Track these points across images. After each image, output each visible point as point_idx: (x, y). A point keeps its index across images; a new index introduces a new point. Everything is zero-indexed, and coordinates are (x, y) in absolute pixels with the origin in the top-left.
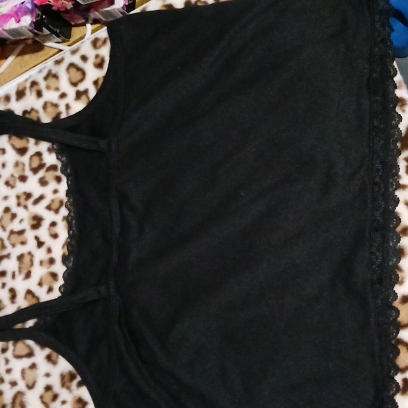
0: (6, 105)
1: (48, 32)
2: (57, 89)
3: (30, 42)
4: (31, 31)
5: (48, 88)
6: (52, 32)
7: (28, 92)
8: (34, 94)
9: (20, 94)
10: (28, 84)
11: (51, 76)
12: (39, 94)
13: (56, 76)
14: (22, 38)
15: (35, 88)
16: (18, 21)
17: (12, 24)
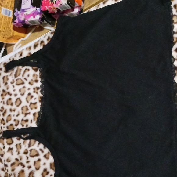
0: (29, 51)
1: (46, 23)
3: (38, 27)
4: (39, 21)
6: (48, 22)
10: (39, 43)
14: (36, 24)
15: (43, 44)
16: (34, 17)
17: (32, 19)
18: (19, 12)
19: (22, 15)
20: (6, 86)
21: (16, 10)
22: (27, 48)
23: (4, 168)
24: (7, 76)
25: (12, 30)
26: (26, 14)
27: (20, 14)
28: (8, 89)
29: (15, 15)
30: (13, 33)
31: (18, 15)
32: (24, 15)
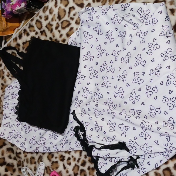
0: (16, 42)
1: (34, 8)
2: (34, 31)
3: (28, 13)
5: (31, 31)
7: (23, 35)
8: (26, 35)
9: (20, 37)
10: (23, 32)
11: (31, 26)
12: (28, 35)
13: (33, 26)
14: (24, 12)
15: (26, 33)
16: (20, 6)
17: (18, 8)
18: (5, 4)
19: (9, 6)
20: (3, 79)
21: (3, 2)
22: (14, 39)
23: (16, 156)
24: (2, 69)
25: (5, 22)
26: (12, 4)
27: (7, 5)
28: (5, 82)
29: (3, 7)
30: (7, 25)
31: (5, 7)
32: (10, 5)
